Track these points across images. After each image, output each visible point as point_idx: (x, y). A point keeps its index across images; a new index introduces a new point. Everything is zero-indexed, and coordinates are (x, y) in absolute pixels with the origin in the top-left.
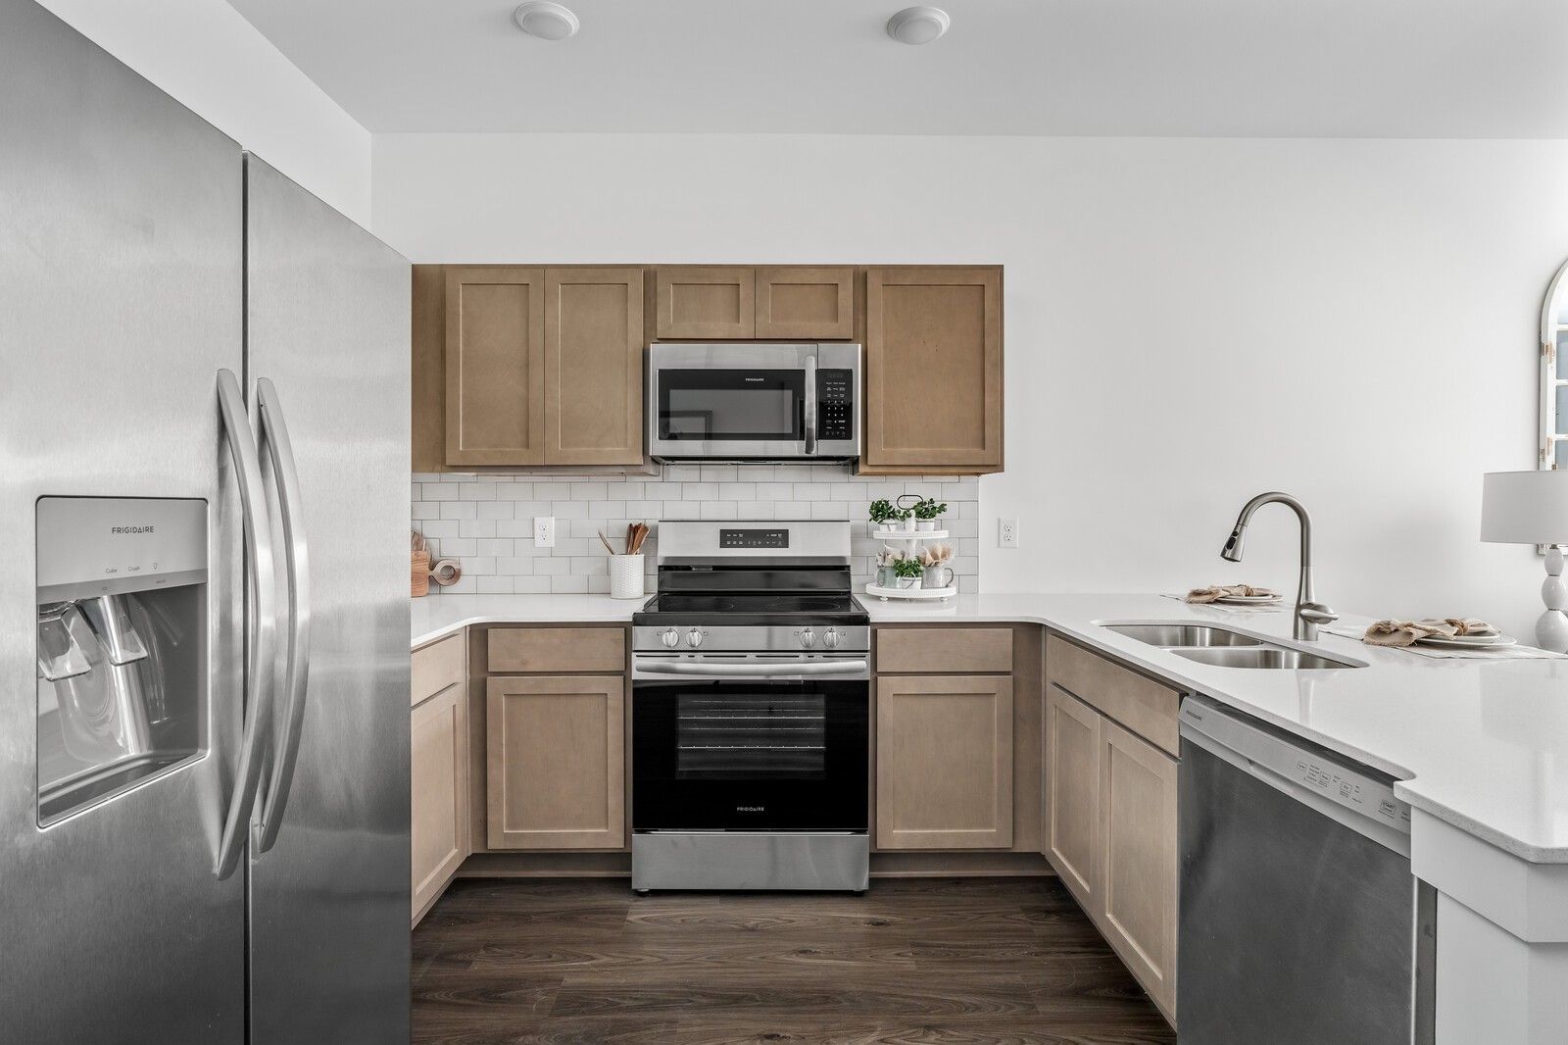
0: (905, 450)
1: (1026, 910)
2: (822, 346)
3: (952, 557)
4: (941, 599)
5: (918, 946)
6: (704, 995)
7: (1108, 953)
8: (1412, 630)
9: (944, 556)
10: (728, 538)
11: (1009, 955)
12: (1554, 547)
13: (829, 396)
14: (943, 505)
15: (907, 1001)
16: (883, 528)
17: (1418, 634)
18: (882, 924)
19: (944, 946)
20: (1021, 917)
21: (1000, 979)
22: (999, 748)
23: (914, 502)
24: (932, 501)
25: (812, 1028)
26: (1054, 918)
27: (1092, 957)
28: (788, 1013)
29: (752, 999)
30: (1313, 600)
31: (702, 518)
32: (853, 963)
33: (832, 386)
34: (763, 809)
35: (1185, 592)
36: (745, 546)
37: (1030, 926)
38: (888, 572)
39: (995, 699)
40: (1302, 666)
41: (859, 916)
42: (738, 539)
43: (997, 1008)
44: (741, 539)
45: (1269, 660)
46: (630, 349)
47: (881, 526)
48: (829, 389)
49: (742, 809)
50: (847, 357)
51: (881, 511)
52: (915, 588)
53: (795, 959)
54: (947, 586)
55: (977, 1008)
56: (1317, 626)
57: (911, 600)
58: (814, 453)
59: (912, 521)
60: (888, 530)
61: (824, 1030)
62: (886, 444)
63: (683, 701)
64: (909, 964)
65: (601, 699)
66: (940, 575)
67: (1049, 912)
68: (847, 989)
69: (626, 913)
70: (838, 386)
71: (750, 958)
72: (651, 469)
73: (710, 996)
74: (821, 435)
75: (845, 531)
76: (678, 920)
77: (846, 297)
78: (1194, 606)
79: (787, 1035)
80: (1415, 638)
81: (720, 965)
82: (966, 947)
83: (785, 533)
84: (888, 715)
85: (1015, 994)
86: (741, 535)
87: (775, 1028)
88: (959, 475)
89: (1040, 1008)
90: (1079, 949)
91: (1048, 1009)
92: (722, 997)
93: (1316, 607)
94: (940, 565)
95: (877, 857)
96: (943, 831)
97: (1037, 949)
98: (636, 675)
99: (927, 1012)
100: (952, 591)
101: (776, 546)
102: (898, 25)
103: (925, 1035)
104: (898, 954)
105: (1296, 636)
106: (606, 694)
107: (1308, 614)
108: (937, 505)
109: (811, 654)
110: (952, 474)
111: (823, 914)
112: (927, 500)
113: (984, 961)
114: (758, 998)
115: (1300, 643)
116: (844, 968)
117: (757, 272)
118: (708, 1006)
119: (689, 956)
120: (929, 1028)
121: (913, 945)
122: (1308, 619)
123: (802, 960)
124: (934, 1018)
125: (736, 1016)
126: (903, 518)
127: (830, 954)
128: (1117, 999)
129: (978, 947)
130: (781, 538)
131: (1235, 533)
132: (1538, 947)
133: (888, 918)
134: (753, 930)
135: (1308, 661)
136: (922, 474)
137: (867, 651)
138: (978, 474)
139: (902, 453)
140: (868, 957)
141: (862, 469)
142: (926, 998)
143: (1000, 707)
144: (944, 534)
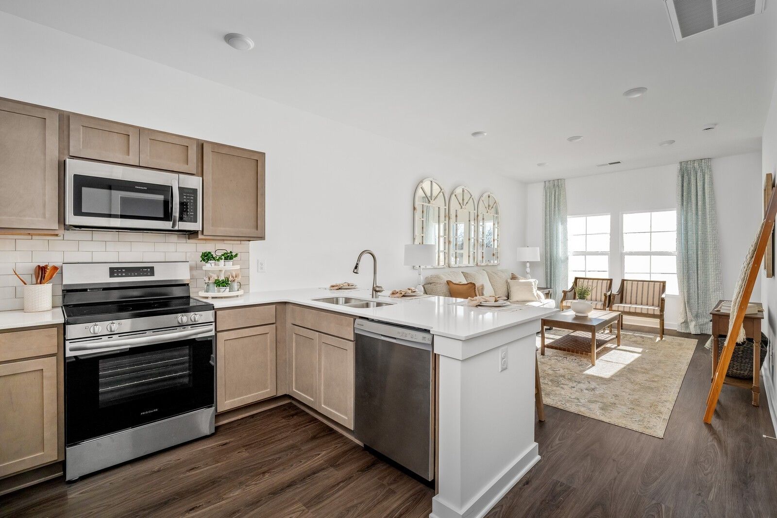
0: (222, 228)
1: (283, 418)
2: (181, 176)
3: (240, 277)
4: (237, 296)
5: (247, 446)
6: (144, 510)
7: (318, 422)
8: (401, 292)
9: (236, 277)
10: (113, 272)
11: (284, 435)
12: (420, 266)
13: (185, 200)
14: (237, 254)
15: (251, 468)
16: (208, 265)
17: (403, 293)
18: (226, 444)
19: (257, 442)
20: (283, 420)
21: (285, 445)
22: (270, 355)
23: (222, 252)
24: (231, 252)
25: (212, 496)
26: (295, 417)
27: (314, 425)
28: (197, 496)
29: (174, 499)
30: (378, 285)
31: (94, 261)
32: (219, 464)
33: (187, 196)
34: (157, 410)
35: (328, 286)
36: (126, 276)
37: (288, 423)
38: (211, 285)
39: (268, 335)
40: (377, 306)
41: (213, 445)
42: (122, 272)
43: (287, 455)
44: (124, 272)
45: (367, 305)
46: (48, 158)
47: (207, 264)
48: (185, 197)
49: (144, 413)
50: (193, 182)
51: (207, 257)
52: (225, 292)
53: (188, 474)
54: (238, 290)
55: (280, 458)
56: (379, 293)
57: (222, 298)
58: (176, 228)
59: (222, 262)
60: (210, 266)
61: (218, 494)
62: (212, 226)
63: (102, 364)
64: (245, 454)
65: (39, 373)
66: (235, 285)
67: (293, 415)
68: (221, 475)
69: (67, 495)
70: (191, 196)
71: (163, 483)
72: (61, 232)
73: (149, 508)
74: (181, 219)
75: (186, 267)
76: (108, 484)
77: (193, 153)
78: (333, 291)
79: (201, 504)
80: (402, 294)
81: (146, 493)
82: (267, 439)
83: (152, 268)
84: (222, 350)
85: (292, 447)
86: (123, 270)
87: (193, 505)
88: (241, 241)
89: (303, 448)
90: (308, 424)
91: (305, 448)
92: (156, 506)
93: (379, 287)
94: (236, 281)
95: (218, 416)
96: (247, 396)
97: (293, 430)
98: (69, 354)
99: (261, 468)
100: (241, 292)
101: (147, 275)
102: (230, 38)
103: (263, 476)
104: (239, 452)
105: (373, 297)
106: (43, 369)
107: (376, 290)
108: (234, 254)
109: (184, 327)
110: (238, 240)
111: (194, 450)
112: (229, 252)
113: (276, 441)
114: (177, 497)
115: (374, 299)
116: (217, 467)
117: (140, 130)
118: (149, 513)
119: (126, 497)
120: (264, 473)
121: (244, 446)
122: (377, 291)
123: (193, 472)
124: (265, 469)
125: (169, 509)
126: (218, 260)
127: (207, 465)
128: (326, 435)
129: (270, 437)
130: (151, 271)
131: (357, 264)
132: (463, 361)
133: (227, 441)
134: (158, 471)
135: (379, 305)
136: (224, 240)
137: (212, 322)
138: (249, 241)
139: (221, 230)
140: (225, 459)
141: (200, 236)
142: (258, 463)
143: (270, 338)
144: (238, 267)
